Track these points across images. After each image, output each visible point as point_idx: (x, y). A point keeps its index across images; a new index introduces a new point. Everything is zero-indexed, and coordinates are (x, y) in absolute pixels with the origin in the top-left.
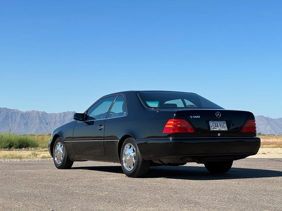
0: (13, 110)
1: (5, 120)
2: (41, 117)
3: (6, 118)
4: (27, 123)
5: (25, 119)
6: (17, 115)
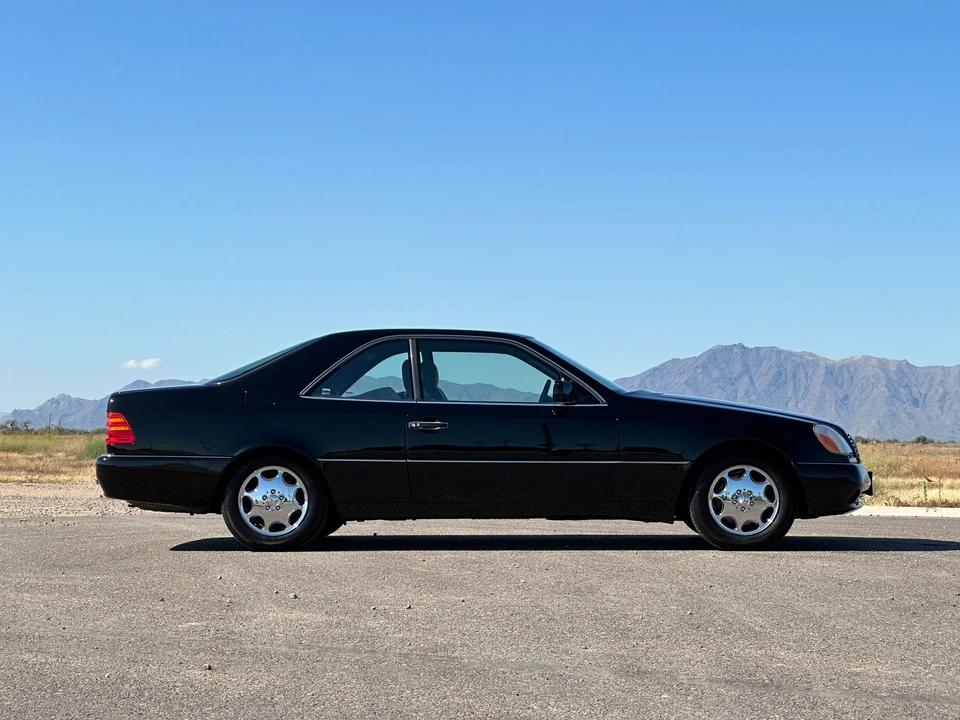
0: (801, 355)
1: (773, 389)
2: (895, 378)
3: (778, 379)
4: (846, 397)
5: (841, 386)
6: (813, 372)
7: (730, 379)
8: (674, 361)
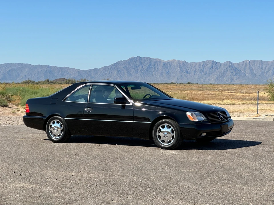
0: (156, 60)
1: (148, 69)
2: (182, 66)
3: (150, 66)
4: (169, 71)
5: (167, 68)
6: (159, 64)
7: (136, 66)
8: (120, 61)
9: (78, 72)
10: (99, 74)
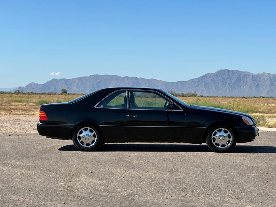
0: (245, 72)
1: (237, 82)
2: (272, 79)
3: (238, 79)
4: (258, 85)
5: (257, 81)
6: (249, 77)
7: (224, 79)
8: (208, 74)
9: (165, 84)
10: (187, 87)
